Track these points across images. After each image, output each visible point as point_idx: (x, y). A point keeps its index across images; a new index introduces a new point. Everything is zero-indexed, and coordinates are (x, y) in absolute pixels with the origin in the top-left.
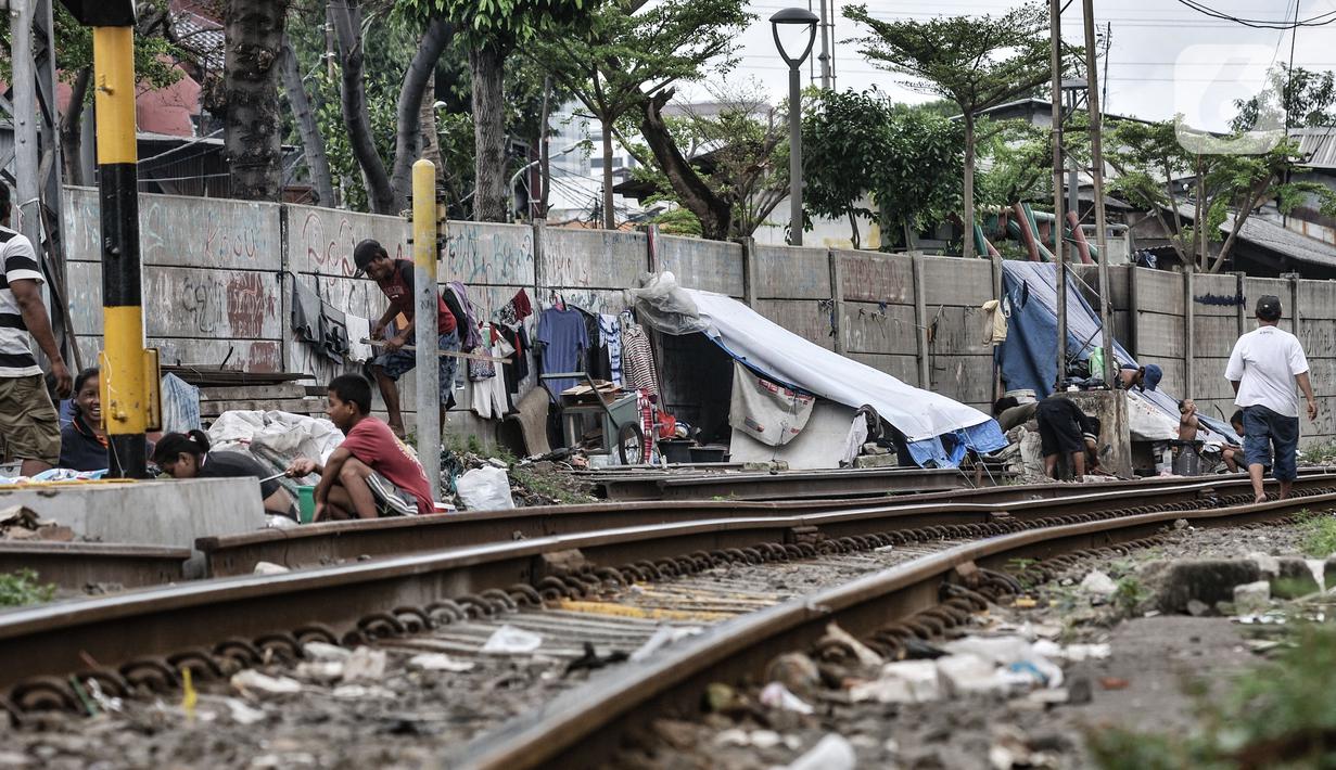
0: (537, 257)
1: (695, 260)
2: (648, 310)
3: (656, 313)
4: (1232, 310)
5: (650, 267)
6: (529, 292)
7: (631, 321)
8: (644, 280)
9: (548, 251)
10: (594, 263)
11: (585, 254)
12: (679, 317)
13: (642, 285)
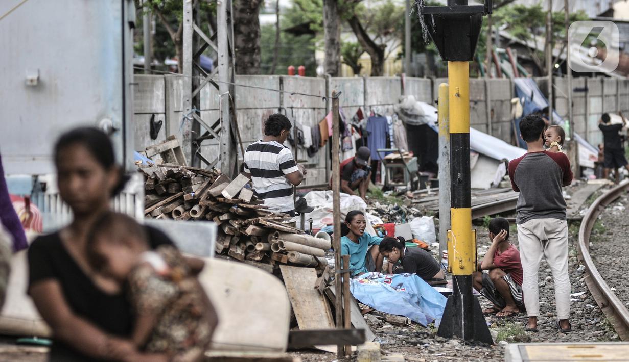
0: (365, 92)
1: (416, 88)
2: (403, 113)
3: (406, 114)
4: (583, 94)
5: (402, 92)
6: (362, 108)
7: (397, 118)
8: (401, 99)
9: (369, 90)
10: (383, 93)
11: (380, 89)
12: (416, 116)
13: (400, 102)
